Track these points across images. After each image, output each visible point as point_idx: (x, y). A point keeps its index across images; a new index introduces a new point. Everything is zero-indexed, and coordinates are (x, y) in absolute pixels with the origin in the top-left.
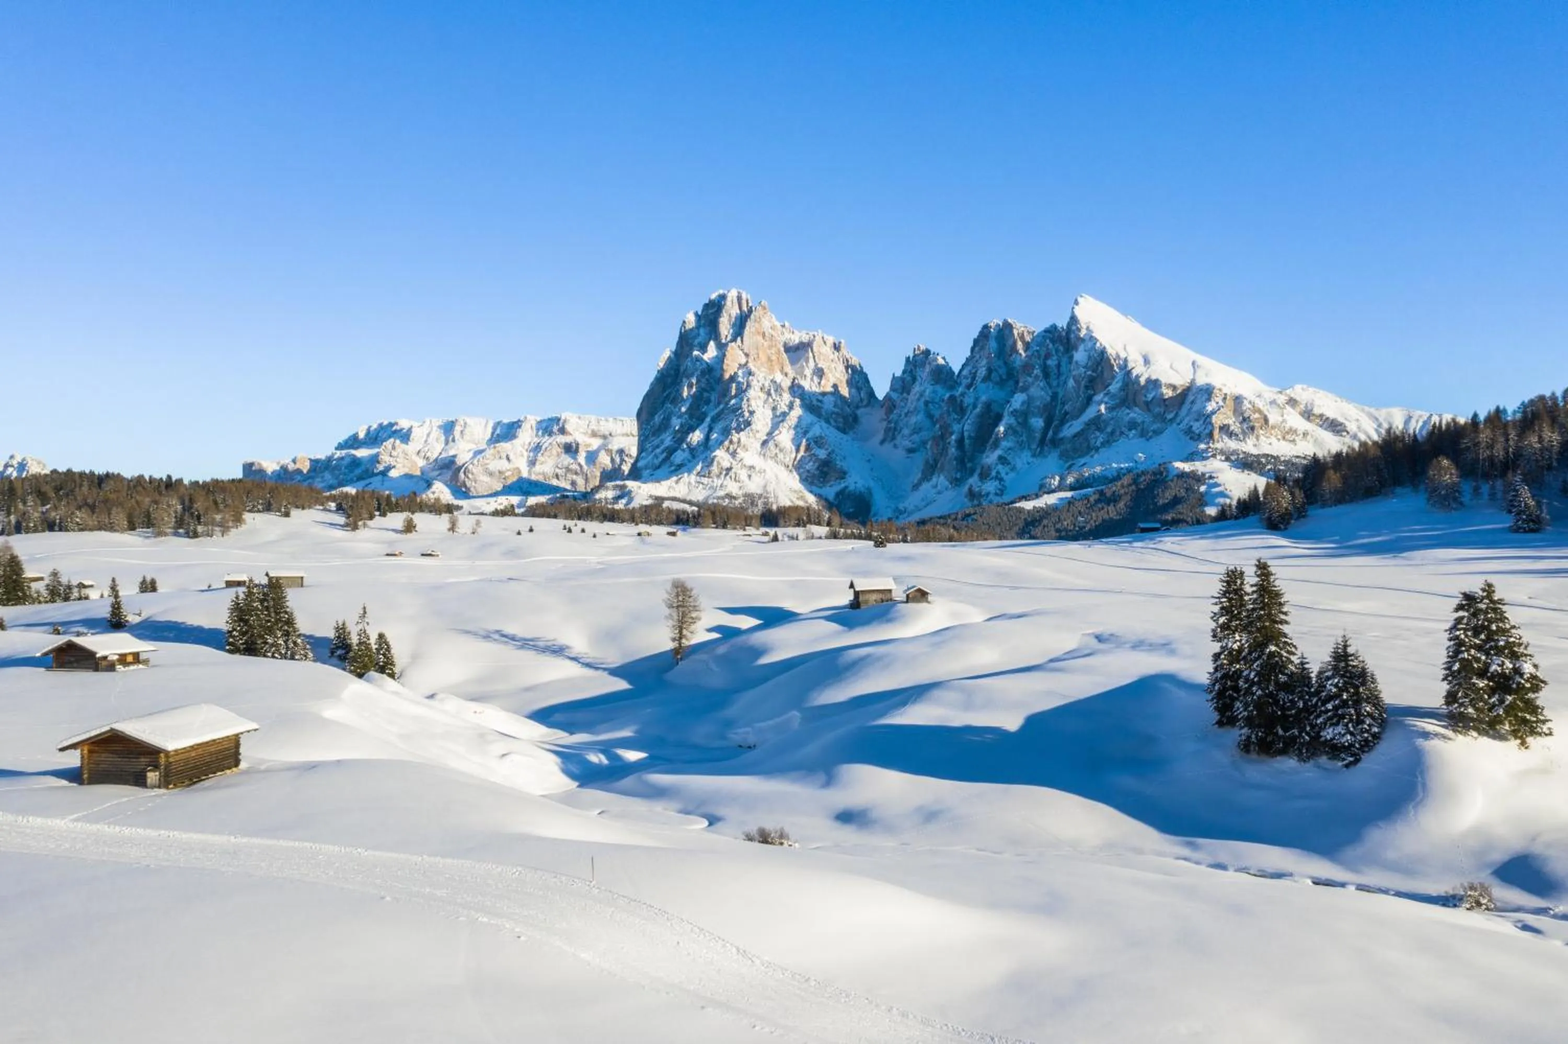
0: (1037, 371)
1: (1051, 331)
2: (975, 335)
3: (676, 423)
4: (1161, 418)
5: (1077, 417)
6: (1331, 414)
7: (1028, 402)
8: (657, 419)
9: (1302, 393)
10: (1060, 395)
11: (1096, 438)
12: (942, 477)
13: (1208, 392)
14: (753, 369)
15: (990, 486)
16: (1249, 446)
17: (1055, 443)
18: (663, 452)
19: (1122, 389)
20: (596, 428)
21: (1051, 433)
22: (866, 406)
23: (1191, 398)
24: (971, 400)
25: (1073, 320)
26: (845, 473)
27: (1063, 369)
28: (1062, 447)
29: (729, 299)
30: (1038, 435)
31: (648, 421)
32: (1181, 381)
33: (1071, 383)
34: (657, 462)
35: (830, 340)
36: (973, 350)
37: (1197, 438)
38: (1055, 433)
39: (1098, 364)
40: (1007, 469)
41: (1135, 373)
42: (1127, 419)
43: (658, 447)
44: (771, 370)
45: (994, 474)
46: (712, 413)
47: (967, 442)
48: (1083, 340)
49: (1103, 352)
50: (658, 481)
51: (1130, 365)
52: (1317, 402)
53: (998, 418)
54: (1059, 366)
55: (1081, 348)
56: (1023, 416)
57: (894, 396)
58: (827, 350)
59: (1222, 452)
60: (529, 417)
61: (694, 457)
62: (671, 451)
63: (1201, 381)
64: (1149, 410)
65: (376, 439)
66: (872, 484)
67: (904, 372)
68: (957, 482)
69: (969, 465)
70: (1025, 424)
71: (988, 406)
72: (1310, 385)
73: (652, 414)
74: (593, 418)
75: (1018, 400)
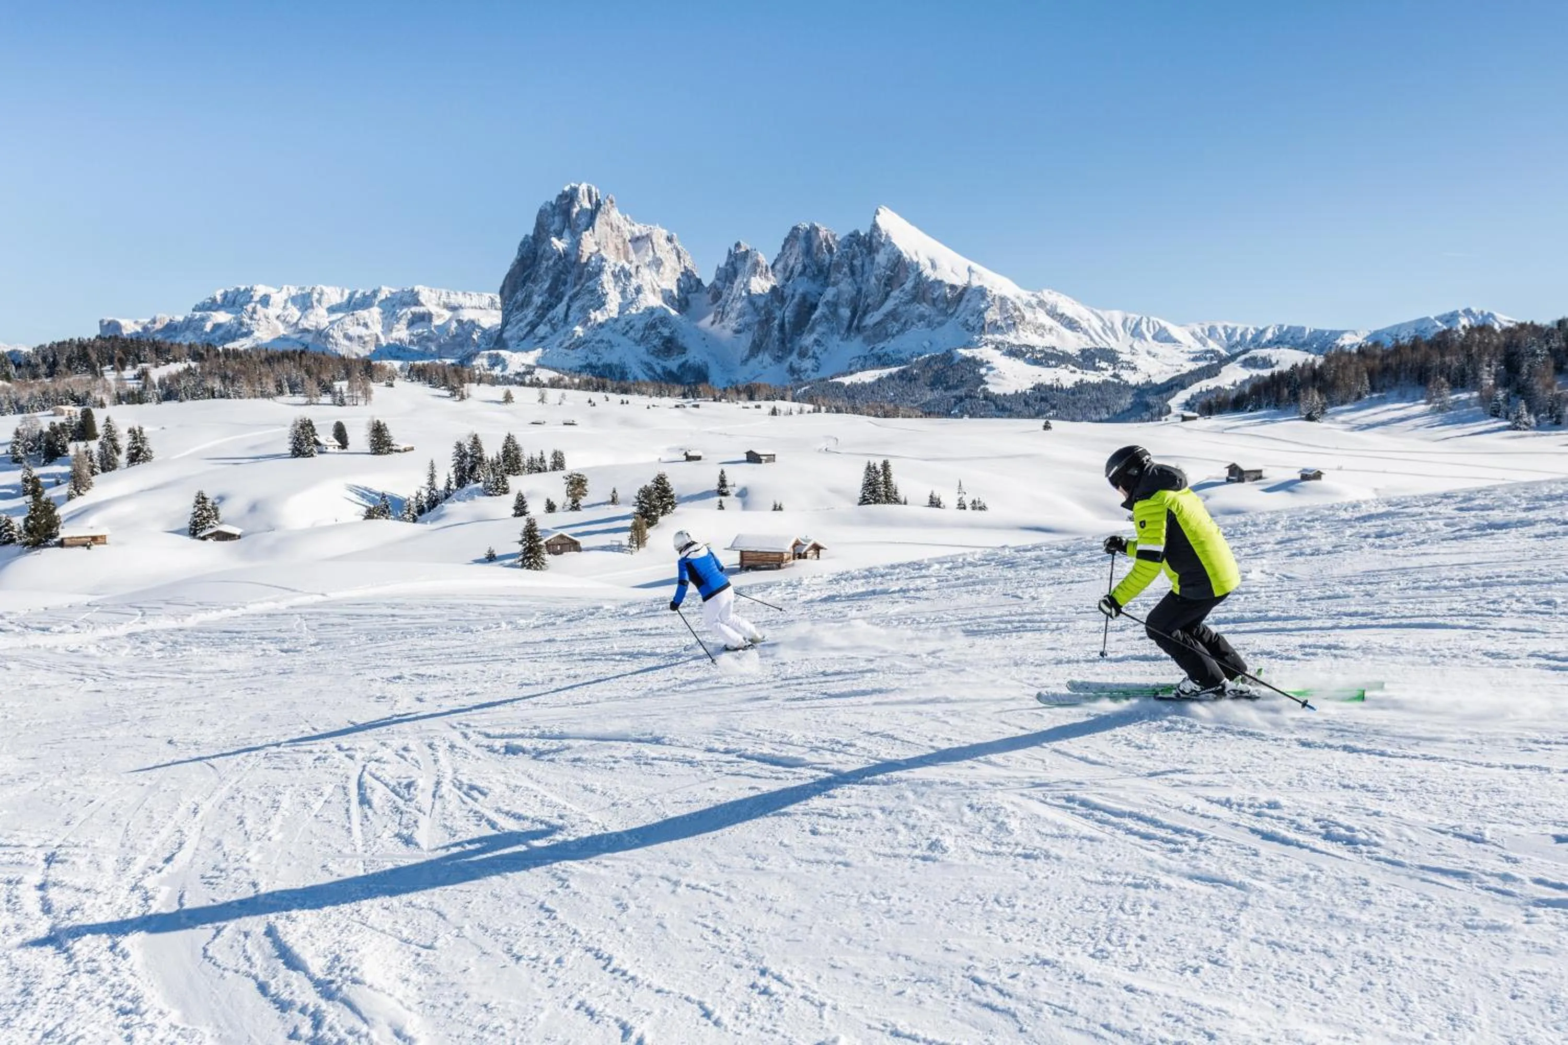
0: (845, 269)
1: (855, 235)
2: (786, 234)
3: (537, 300)
4: (944, 312)
5: (877, 309)
6: (1069, 314)
7: (838, 295)
8: (520, 296)
9: (1050, 297)
10: (864, 290)
11: (893, 327)
12: (767, 355)
13: (982, 293)
14: (605, 256)
15: (808, 364)
16: (1011, 338)
17: (859, 329)
18: (527, 325)
19: (914, 288)
20: (447, 301)
21: (856, 322)
22: (696, 291)
23: (966, 297)
24: (791, 292)
25: (875, 227)
26: (685, 349)
27: (867, 268)
28: (866, 333)
29: (581, 192)
30: (846, 323)
31: (510, 298)
32: (960, 281)
33: (873, 280)
34: (522, 334)
35: (665, 232)
36: (783, 247)
37: (972, 329)
38: (859, 322)
39: (896, 265)
40: (821, 349)
41: (924, 274)
42: (917, 312)
43: (521, 321)
44: (619, 258)
45: (810, 353)
46: (570, 293)
47: (787, 326)
48: (883, 245)
49: (900, 256)
50: (527, 350)
51: (921, 268)
52: (1060, 304)
53: (814, 307)
54: (863, 265)
55: (882, 251)
56: (834, 306)
57: (719, 284)
58: (663, 241)
59: (992, 343)
60: (383, 288)
61: (555, 331)
62: (534, 326)
63: (976, 283)
64: (934, 305)
65: (234, 302)
66: (708, 359)
67: (727, 264)
68: (779, 359)
69: (789, 345)
70: (835, 313)
71: (804, 296)
72: (1055, 290)
73: (514, 292)
74: (444, 292)
75: (830, 293)
